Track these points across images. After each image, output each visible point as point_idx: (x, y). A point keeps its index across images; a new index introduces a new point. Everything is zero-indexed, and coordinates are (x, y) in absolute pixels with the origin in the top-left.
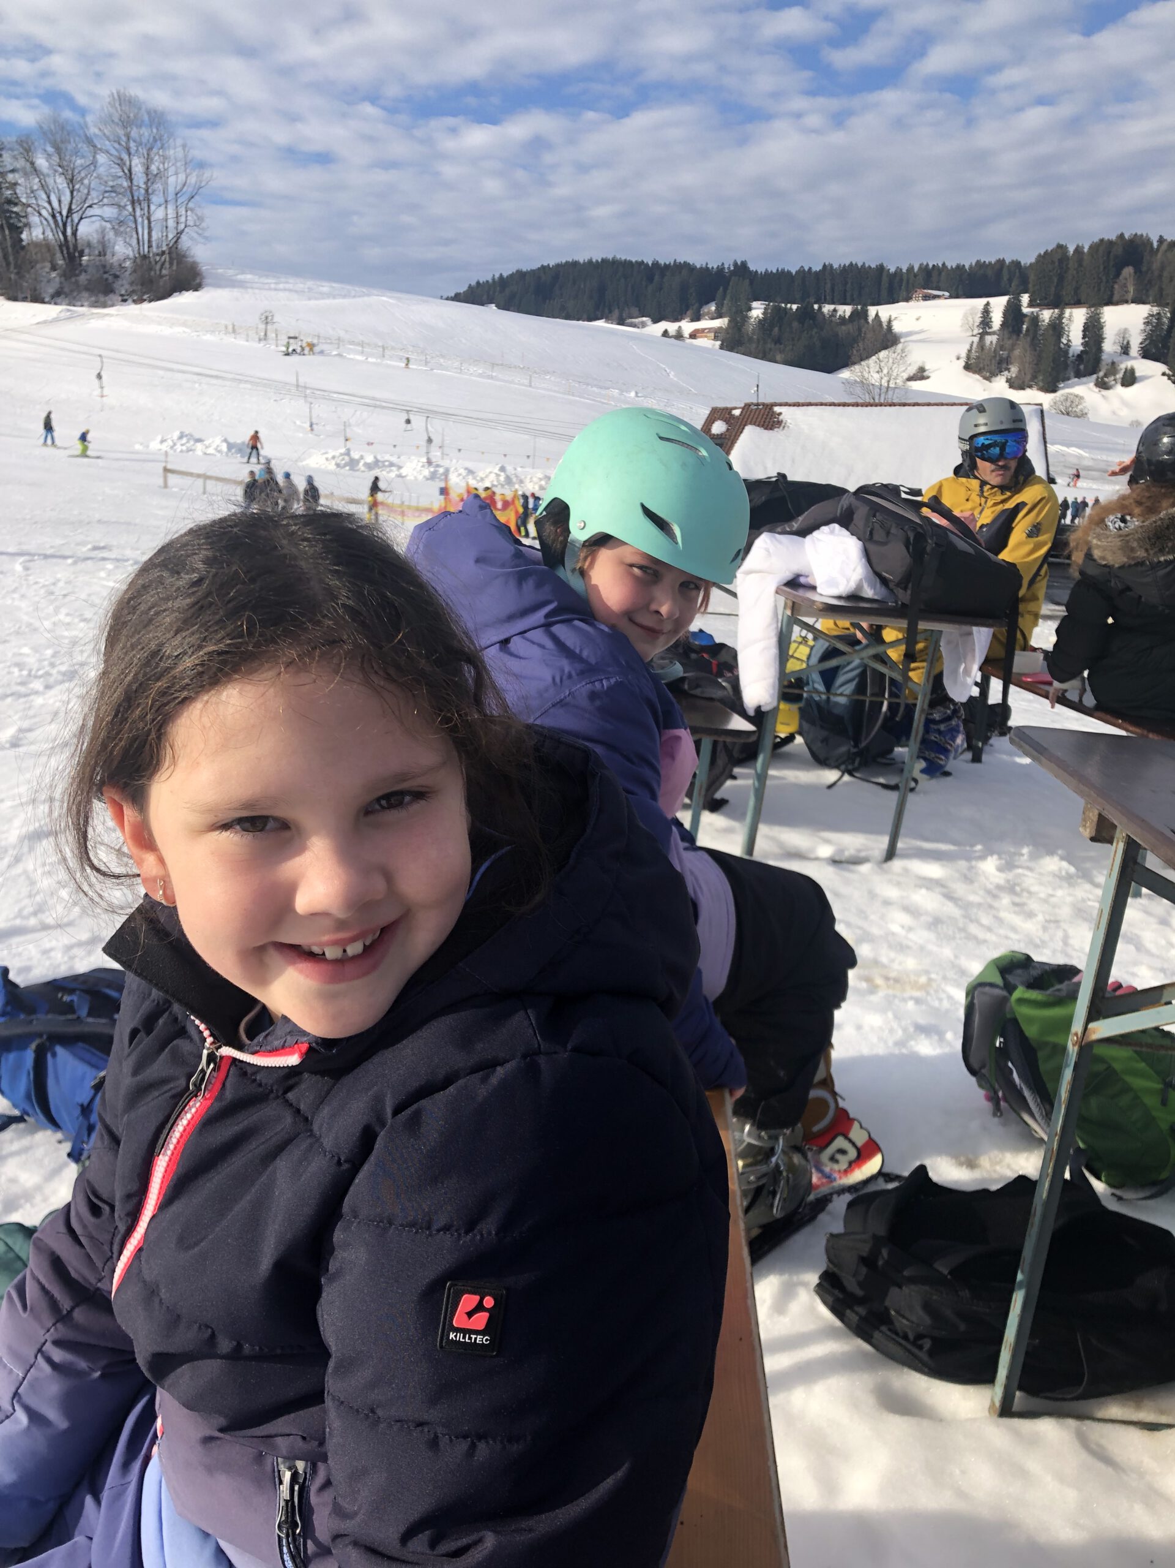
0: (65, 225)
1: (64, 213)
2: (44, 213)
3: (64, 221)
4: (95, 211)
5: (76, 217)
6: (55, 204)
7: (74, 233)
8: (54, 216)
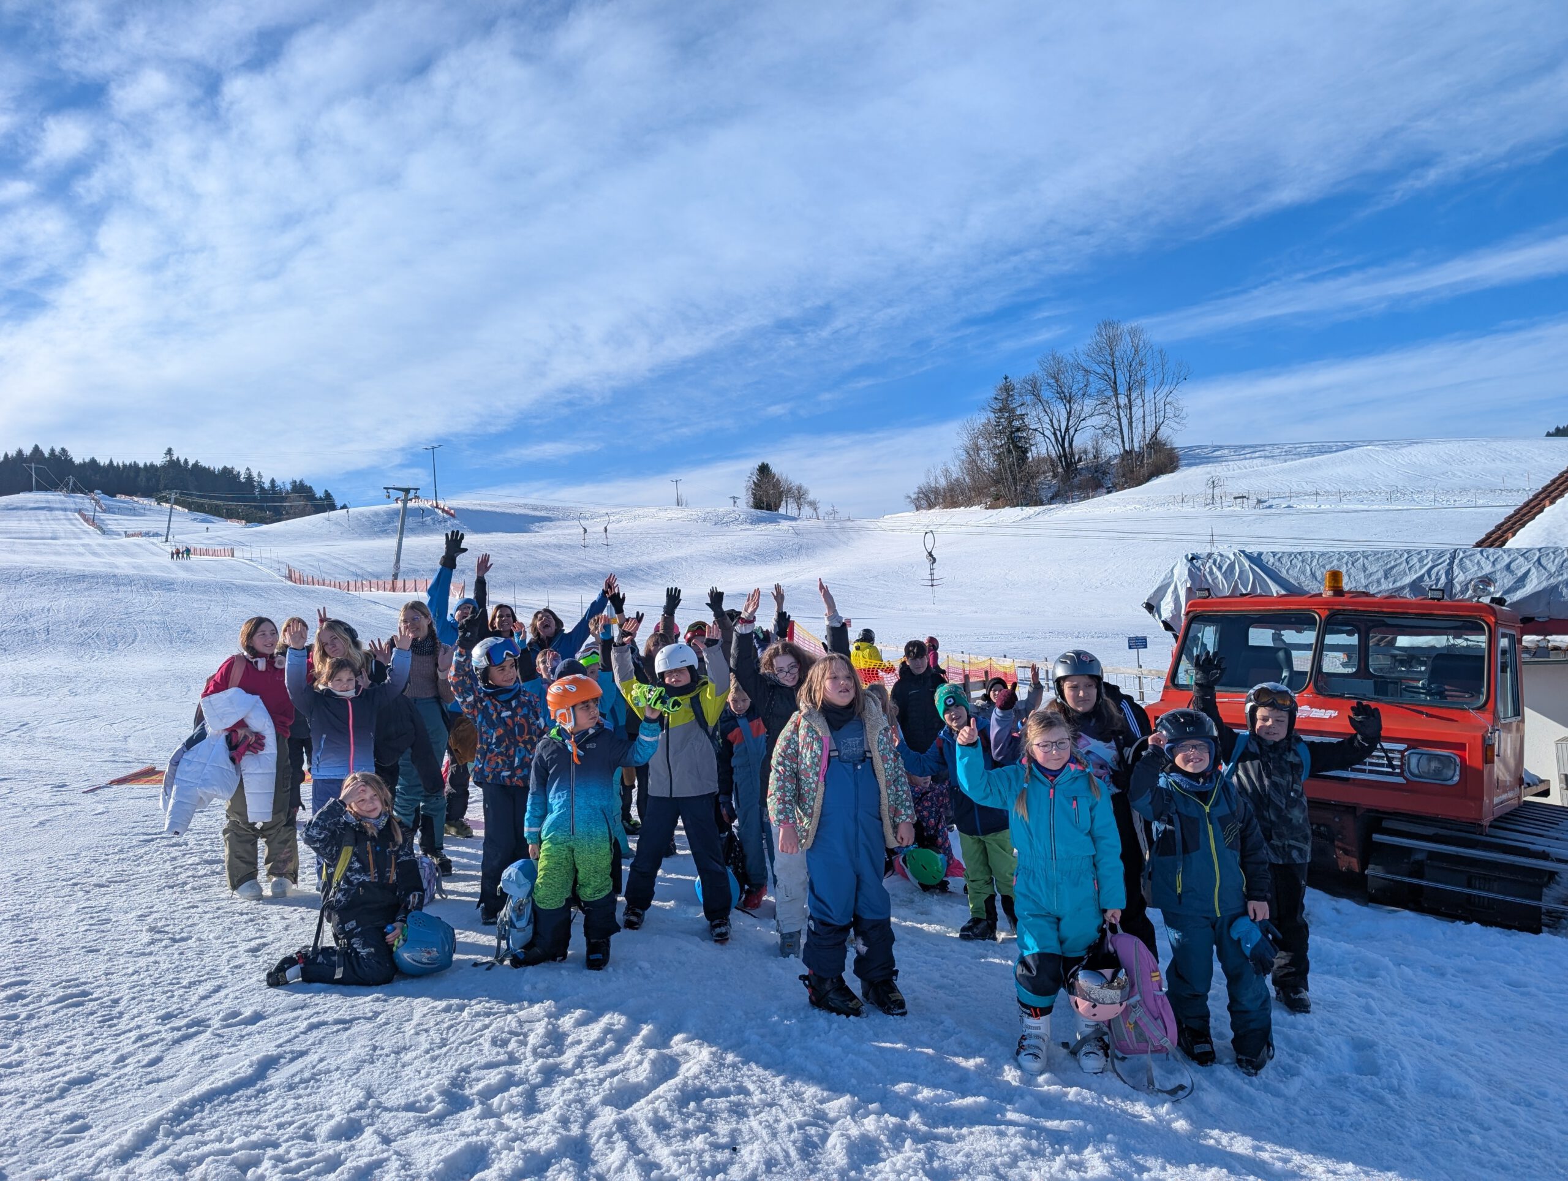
0: (1063, 439)
1: (1063, 430)
2: (1047, 433)
3: (1063, 438)
4: (1089, 422)
5: (1072, 431)
6: (1056, 426)
7: (1071, 444)
8: (1055, 434)
